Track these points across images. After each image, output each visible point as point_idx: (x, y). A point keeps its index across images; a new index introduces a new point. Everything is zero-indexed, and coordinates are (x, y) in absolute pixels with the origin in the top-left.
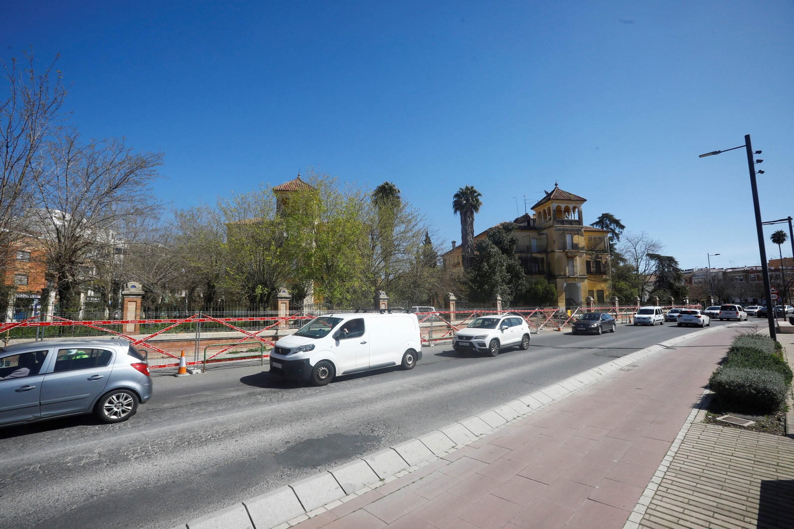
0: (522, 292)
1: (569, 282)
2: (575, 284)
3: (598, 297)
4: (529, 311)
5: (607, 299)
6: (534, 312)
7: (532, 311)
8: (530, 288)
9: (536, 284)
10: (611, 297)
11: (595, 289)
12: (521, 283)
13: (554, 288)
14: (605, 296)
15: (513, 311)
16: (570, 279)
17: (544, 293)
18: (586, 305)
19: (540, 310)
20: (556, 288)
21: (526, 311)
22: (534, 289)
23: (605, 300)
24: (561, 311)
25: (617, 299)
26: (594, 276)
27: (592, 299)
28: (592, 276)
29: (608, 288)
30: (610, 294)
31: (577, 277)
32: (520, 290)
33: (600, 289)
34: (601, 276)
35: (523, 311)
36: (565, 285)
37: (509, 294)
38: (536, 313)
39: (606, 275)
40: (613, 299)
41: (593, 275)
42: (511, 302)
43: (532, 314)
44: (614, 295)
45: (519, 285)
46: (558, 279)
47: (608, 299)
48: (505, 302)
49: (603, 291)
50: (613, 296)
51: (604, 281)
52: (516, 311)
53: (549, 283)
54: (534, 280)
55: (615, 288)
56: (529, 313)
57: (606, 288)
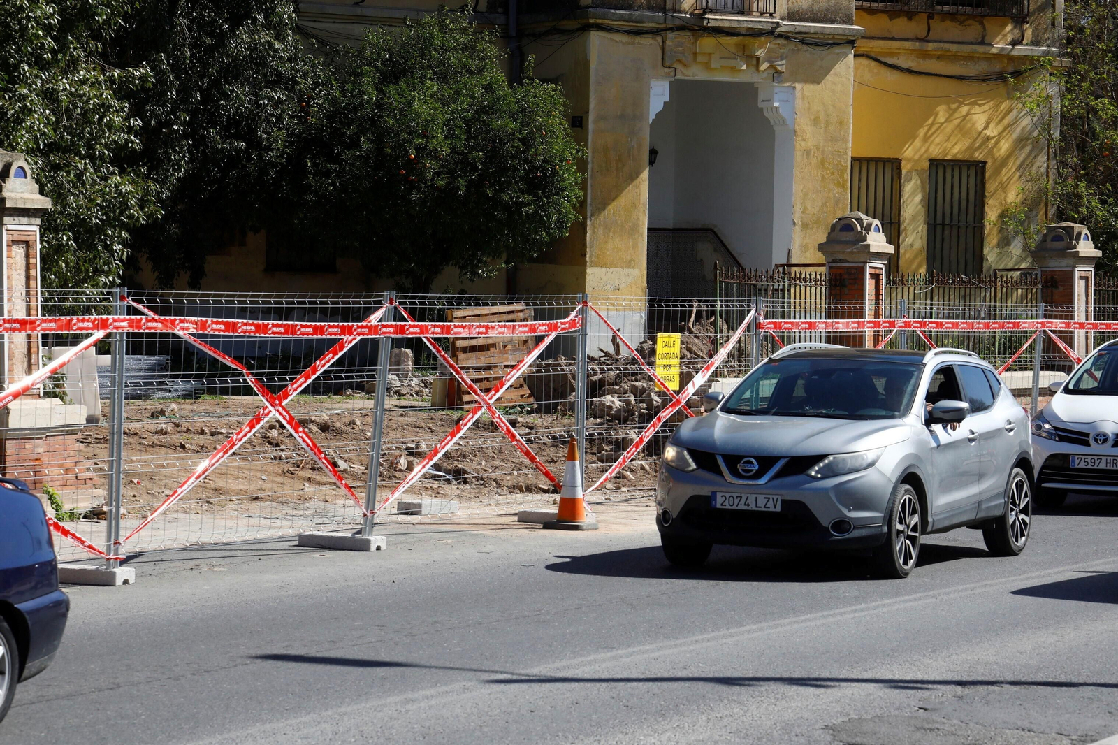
0: (253, 143)
1: (696, 73)
2: (749, 91)
3: (936, 226)
4: (304, 330)
5: (1005, 242)
6: (350, 342)
7: (331, 329)
8: (337, 114)
9: (394, 72)
10: (1038, 227)
11: (914, 153)
12: (257, 58)
13: (558, 124)
14: (991, 215)
15: (152, 323)
16: (708, 43)
17: (460, 163)
18: (818, 297)
19: (412, 328)
20: (578, 122)
21: (275, 329)
22: (372, 123)
23: (991, 255)
24: (596, 342)
25: (1086, 248)
26: (916, 27)
27: (877, 241)
28: (901, 25)
29: (1021, 142)
30: (1033, 204)
31: (771, 32)
32: (242, 127)
33: (956, 149)
34: (973, 31)
35: (245, 328)
36: (658, 95)
37: (123, 159)
38: (366, 354)
39: (1021, 20)
40: (1061, 243)
41: (910, 15)
42: (141, 237)
43: (327, 361)
44: (1068, 207)
45: (232, 73)
46: (596, 40)
47: (1016, 249)
48: (86, 234)
49: (978, 168)
50: (1061, 216)
51: (999, 77)
52: (185, 328)
53: (516, 76)
54: (375, 35)
55: (1082, 148)
56: (303, 355)
57: (1005, 146)
